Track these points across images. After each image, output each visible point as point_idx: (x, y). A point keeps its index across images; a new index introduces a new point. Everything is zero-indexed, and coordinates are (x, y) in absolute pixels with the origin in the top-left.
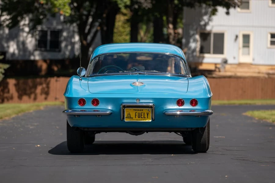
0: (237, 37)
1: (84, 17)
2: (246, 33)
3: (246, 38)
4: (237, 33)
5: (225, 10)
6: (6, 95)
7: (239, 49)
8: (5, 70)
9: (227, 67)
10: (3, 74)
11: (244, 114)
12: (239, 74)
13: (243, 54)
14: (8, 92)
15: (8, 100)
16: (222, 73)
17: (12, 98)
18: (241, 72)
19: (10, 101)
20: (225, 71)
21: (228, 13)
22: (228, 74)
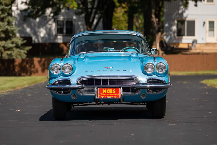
0: (204, 23)
1: (90, 10)
2: (211, 20)
3: (212, 24)
4: (205, 20)
5: (194, 3)
6: (33, 69)
7: (206, 32)
8: (27, 51)
9: (197, 46)
10: (26, 54)
11: (202, 82)
12: (205, 51)
13: (209, 36)
14: (34, 67)
15: (34, 73)
16: (193, 51)
17: (37, 71)
18: (207, 50)
19: (36, 74)
20: (196, 49)
21: (196, 5)
22: (198, 51)
